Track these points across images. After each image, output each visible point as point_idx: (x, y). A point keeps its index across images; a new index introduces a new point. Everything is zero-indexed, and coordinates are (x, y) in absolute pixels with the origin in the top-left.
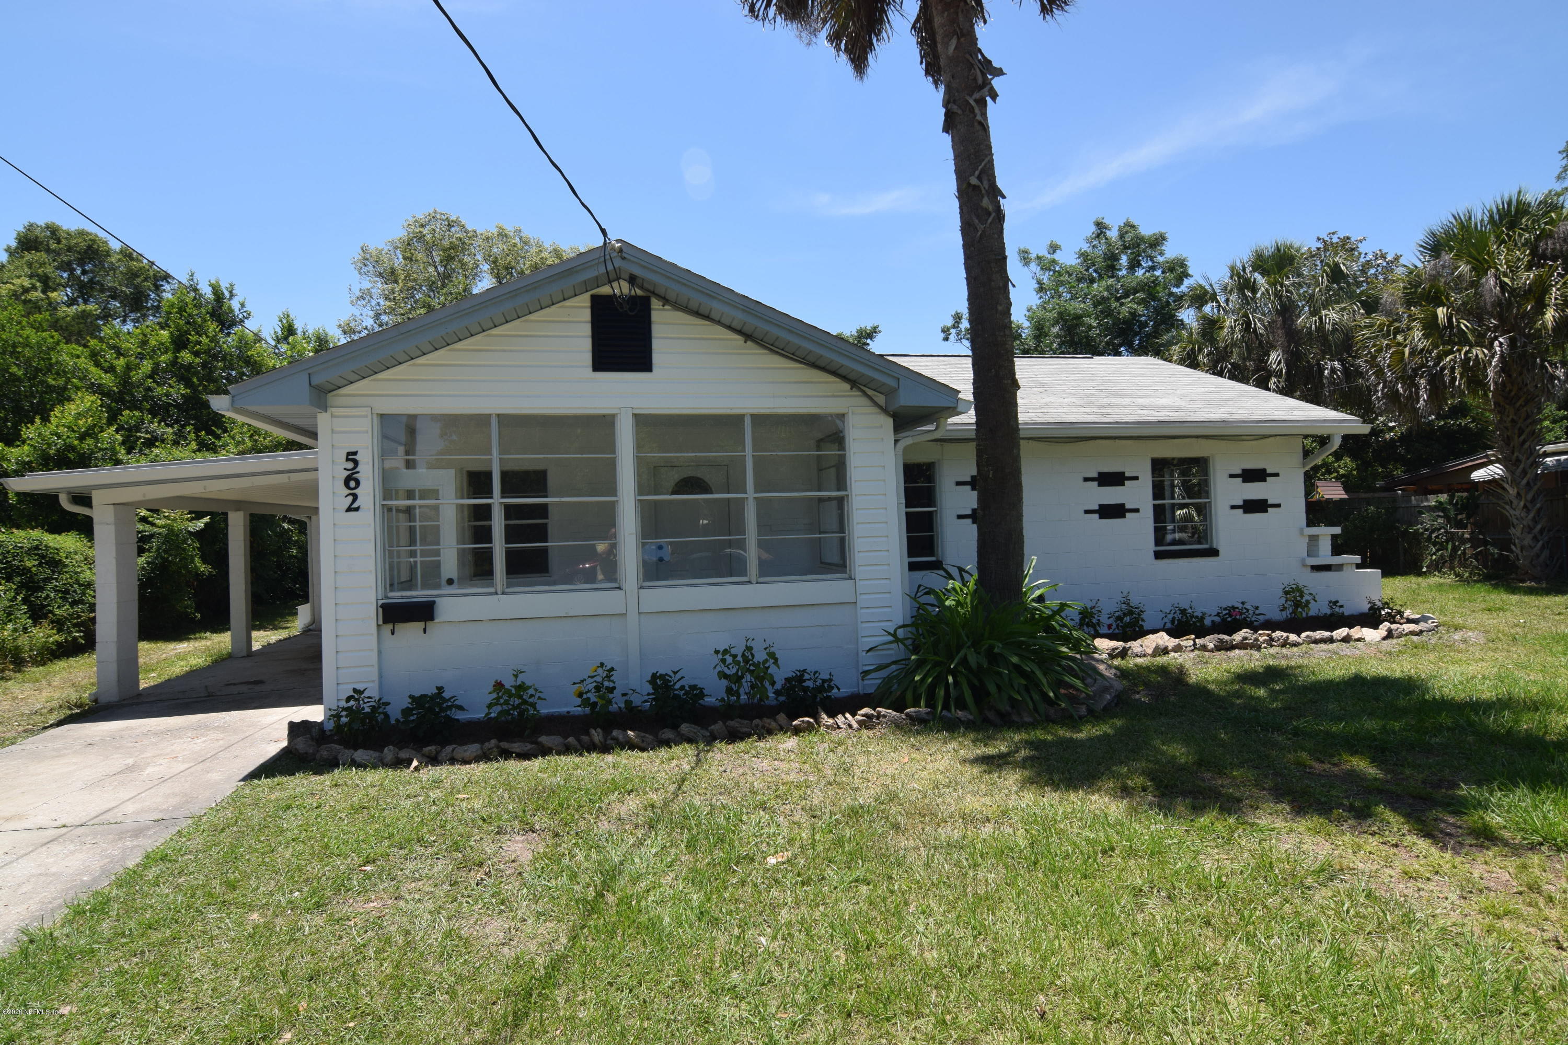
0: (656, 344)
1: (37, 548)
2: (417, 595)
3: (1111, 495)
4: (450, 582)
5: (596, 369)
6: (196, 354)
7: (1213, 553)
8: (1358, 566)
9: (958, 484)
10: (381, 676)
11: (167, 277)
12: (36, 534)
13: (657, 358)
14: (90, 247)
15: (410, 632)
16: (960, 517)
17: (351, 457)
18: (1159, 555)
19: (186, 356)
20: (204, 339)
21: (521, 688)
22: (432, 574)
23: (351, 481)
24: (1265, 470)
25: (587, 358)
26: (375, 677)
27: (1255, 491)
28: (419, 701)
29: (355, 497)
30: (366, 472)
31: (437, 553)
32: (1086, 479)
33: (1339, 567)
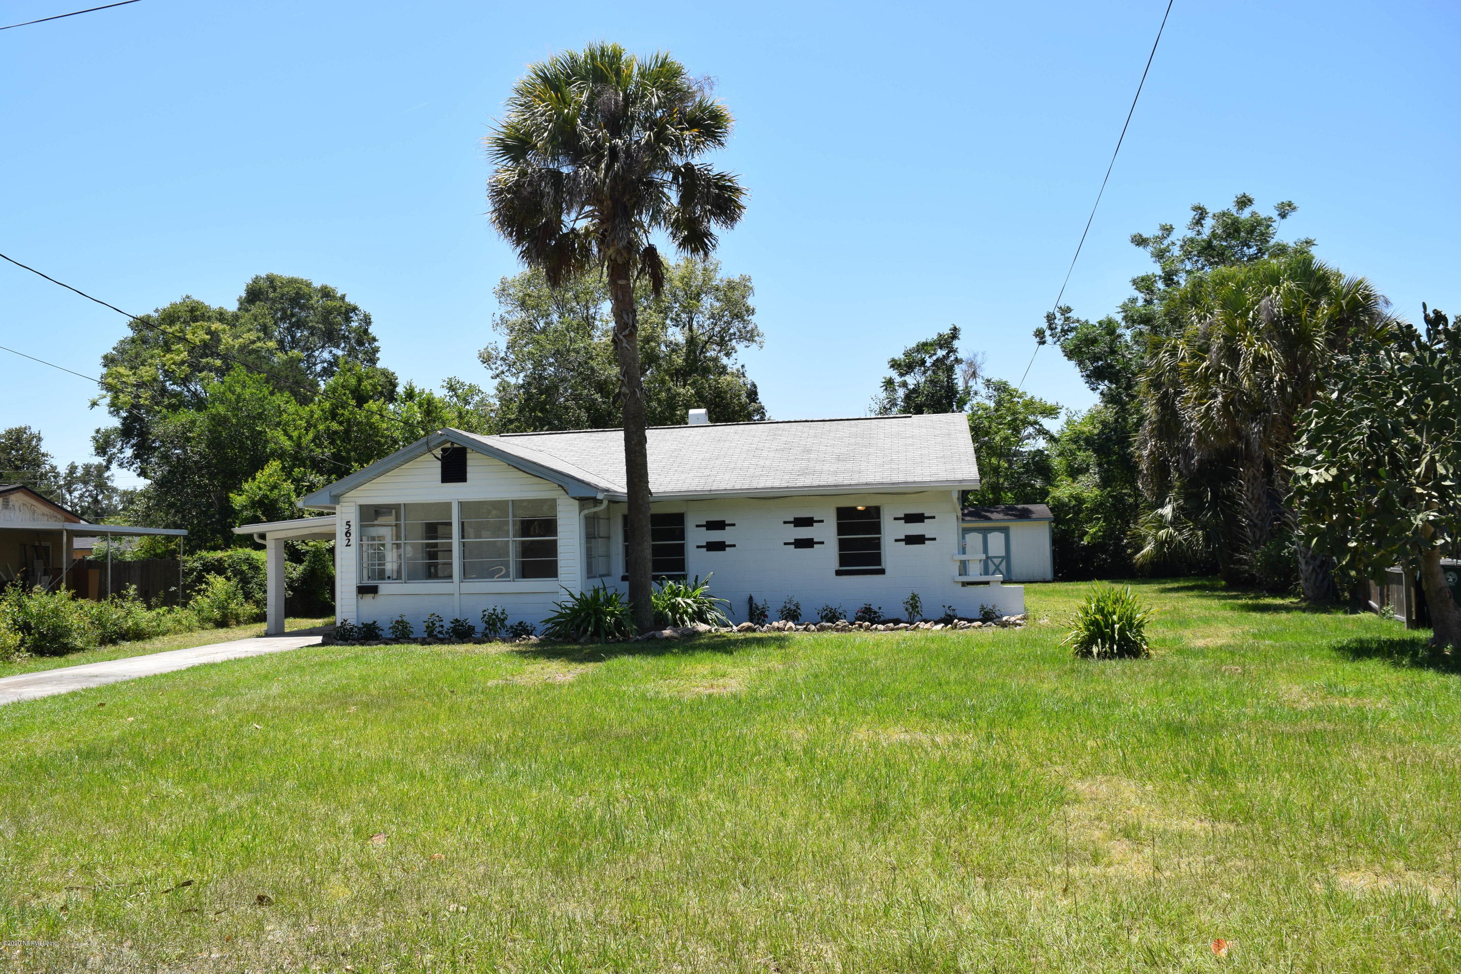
0: (469, 469)
1: (248, 559)
2: (372, 583)
3: (804, 533)
4: (389, 578)
5: (443, 482)
6: (341, 423)
7: (882, 572)
8: (1003, 582)
9: (698, 526)
10: (358, 616)
11: (354, 309)
12: (248, 550)
13: (469, 476)
14: (297, 293)
15: (368, 597)
16: (698, 547)
17: (348, 523)
18: (839, 573)
19: (335, 426)
20: (346, 413)
21: (402, 621)
22: (382, 575)
23: (348, 534)
24: (923, 514)
25: (439, 477)
26: (355, 617)
27: (915, 529)
28: (366, 626)
29: (349, 540)
30: (354, 530)
31: (384, 564)
32: (785, 523)
33: (987, 583)
